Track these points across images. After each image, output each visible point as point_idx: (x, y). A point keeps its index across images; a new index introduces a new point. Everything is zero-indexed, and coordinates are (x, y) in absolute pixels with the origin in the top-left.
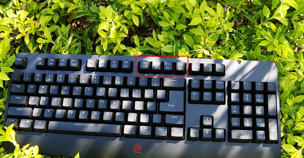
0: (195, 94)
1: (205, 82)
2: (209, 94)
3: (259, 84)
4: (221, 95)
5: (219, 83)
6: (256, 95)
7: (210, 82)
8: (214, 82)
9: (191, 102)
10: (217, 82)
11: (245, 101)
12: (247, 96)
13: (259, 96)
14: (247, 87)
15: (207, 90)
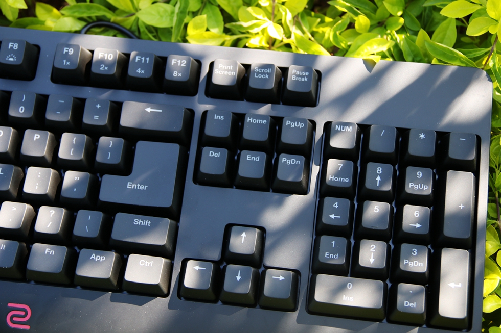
0: (216, 155)
1: (249, 120)
2: (257, 159)
3: (422, 136)
4: (296, 162)
5: (293, 125)
6: (410, 170)
7: (264, 122)
8: (276, 123)
9: (202, 179)
10: (288, 123)
11: (368, 185)
12: (379, 170)
13: (420, 174)
14: (380, 142)
15: (254, 146)
